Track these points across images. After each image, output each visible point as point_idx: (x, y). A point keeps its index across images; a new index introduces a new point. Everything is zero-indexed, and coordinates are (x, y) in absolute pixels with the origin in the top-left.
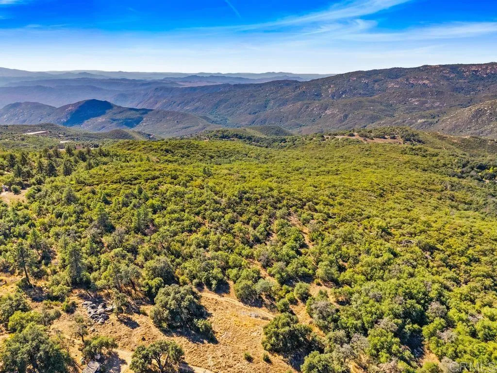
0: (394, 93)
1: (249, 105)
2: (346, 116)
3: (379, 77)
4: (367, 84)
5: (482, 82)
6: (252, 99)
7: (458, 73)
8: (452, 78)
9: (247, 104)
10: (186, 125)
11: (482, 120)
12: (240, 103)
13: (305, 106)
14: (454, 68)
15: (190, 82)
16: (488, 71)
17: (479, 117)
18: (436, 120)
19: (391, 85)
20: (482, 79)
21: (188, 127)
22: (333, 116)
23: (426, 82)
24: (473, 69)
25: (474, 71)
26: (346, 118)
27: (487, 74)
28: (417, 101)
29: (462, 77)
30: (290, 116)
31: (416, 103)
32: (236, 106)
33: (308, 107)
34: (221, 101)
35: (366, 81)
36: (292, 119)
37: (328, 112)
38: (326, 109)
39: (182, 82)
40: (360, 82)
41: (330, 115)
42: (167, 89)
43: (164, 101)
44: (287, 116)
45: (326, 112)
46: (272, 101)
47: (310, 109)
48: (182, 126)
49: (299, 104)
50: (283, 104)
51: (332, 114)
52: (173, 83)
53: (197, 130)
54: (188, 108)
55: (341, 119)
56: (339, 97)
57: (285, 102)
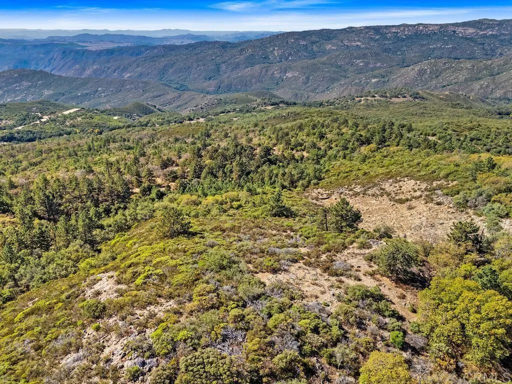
0: (339, 55)
1: (200, 69)
2: (308, 78)
3: (314, 38)
4: (306, 45)
5: (404, 43)
6: (200, 63)
7: (381, 34)
8: (378, 40)
9: (198, 68)
11: (425, 78)
12: (189, 68)
13: (264, 70)
14: (377, 29)
16: (406, 33)
17: (422, 75)
18: (387, 79)
19: (328, 47)
20: (403, 40)
22: (296, 79)
23: (359, 44)
24: (393, 31)
25: (395, 32)
27: (405, 35)
28: (362, 62)
29: (386, 39)
30: (253, 80)
31: (362, 64)
32: (186, 71)
33: (267, 71)
34: (166, 66)
35: (304, 43)
37: (289, 75)
38: (286, 73)
40: (299, 44)
41: (291, 77)
42: (77, 52)
43: (95, 67)
44: (250, 81)
45: (287, 75)
46: (223, 65)
47: (270, 73)
48: (151, 95)
49: (257, 67)
50: (236, 68)
51: (293, 76)
52: (72, 44)
53: (174, 98)
54: (129, 75)
55: (304, 82)
56: (287, 59)
57: (237, 66)
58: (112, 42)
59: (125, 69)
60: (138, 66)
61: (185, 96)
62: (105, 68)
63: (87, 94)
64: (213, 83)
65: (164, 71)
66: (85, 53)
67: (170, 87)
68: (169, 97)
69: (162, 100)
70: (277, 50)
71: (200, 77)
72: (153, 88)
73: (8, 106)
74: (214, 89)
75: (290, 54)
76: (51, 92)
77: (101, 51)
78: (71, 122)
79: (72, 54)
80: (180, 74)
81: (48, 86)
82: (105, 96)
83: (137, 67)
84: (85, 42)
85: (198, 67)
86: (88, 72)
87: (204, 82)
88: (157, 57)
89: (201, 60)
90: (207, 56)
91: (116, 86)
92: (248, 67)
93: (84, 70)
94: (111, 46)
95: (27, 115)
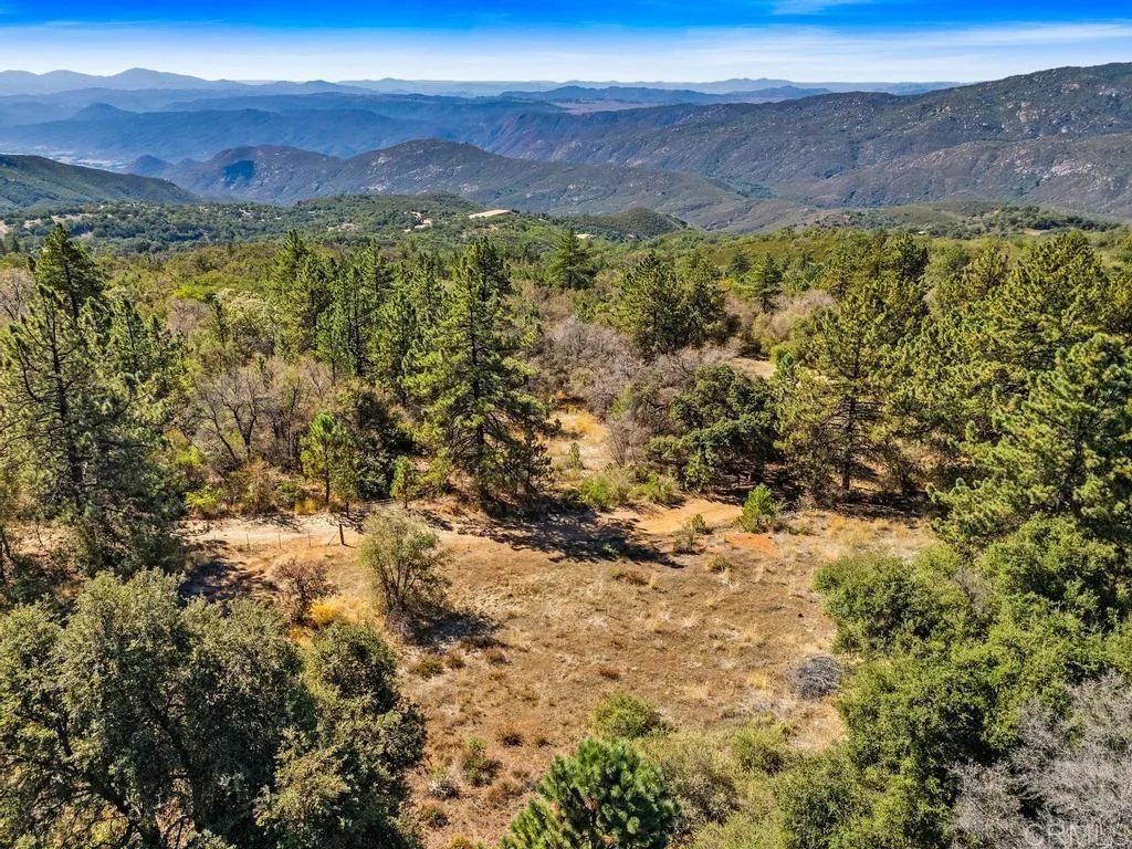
1: (808, 152)
2: (1121, 181)
4: (1117, 99)
6: (810, 139)
9: (803, 151)
10: (690, 202)
12: (779, 149)
13: (985, 156)
15: (578, 102)
21: (699, 207)
22: (1080, 180)
26: (1123, 186)
30: (949, 181)
32: (770, 157)
33: (993, 158)
34: (726, 143)
35: (1112, 92)
36: (956, 189)
37: (1061, 170)
38: (1050, 163)
39: (556, 100)
40: (1095, 96)
41: (1068, 177)
42: (548, 117)
43: (573, 144)
44: (941, 182)
45: (1053, 170)
46: (869, 143)
47: (1001, 163)
48: (680, 203)
49: (965, 149)
50: (903, 150)
51: (1074, 174)
52: (542, 103)
53: (733, 212)
54: (640, 162)
55: (1109, 189)
56: (1055, 130)
57: (906, 146)
58: (622, 101)
59: (634, 150)
60: (664, 142)
61: (761, 209)
62: (592, 146)
63: (543, 196)
64: (837, 182)
65: (717, 155)
66: (563, 119)
67: (727, 188)
68: (721, 209)
69: (703, 215)
70: (1027, 108)
71: (804, 171)
72: (687, 188)
73: (373, 198)
74: (838, 198)
75: (1066, 120)
76: (476, 188)
77: (593, 116)
78: (475, 232)
79: (538, 120)
80: (756, 163)
81: (470, 176)
82: (579, 203)
83: (659, 147)
84: (568, 100)
85: (803, 147)
86: (557, 155)
87: (812, 181)
88: (708, 125)
89: (814, 133)
90: (828, 122)
91: (607, 182)
92: (935, 149)
93: (552, 151)
94: (615, 107)
95: (393, 215)
